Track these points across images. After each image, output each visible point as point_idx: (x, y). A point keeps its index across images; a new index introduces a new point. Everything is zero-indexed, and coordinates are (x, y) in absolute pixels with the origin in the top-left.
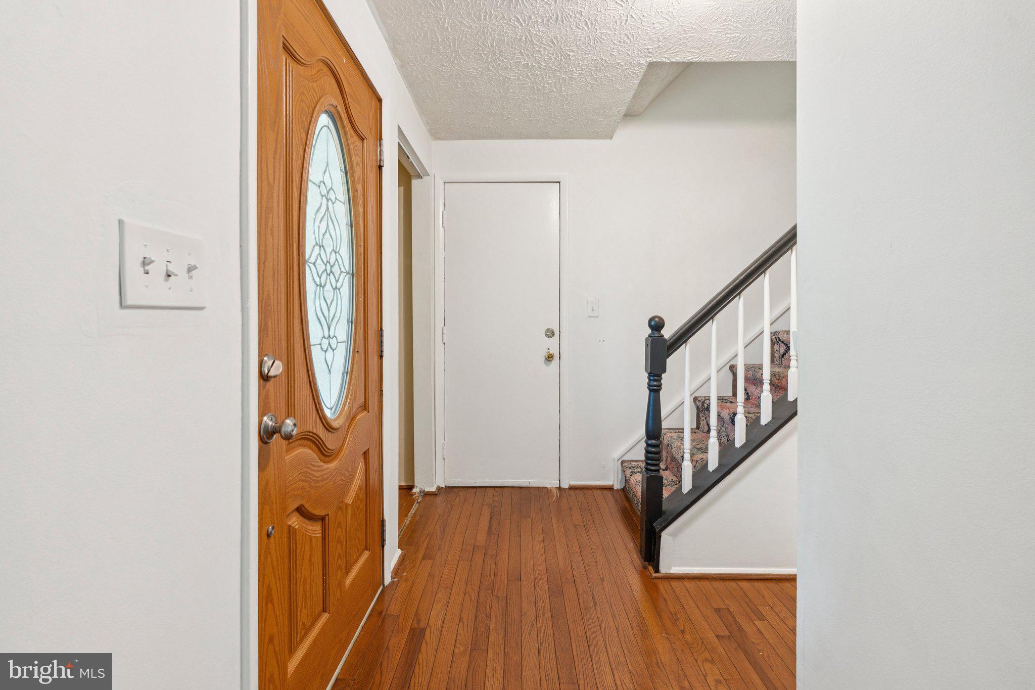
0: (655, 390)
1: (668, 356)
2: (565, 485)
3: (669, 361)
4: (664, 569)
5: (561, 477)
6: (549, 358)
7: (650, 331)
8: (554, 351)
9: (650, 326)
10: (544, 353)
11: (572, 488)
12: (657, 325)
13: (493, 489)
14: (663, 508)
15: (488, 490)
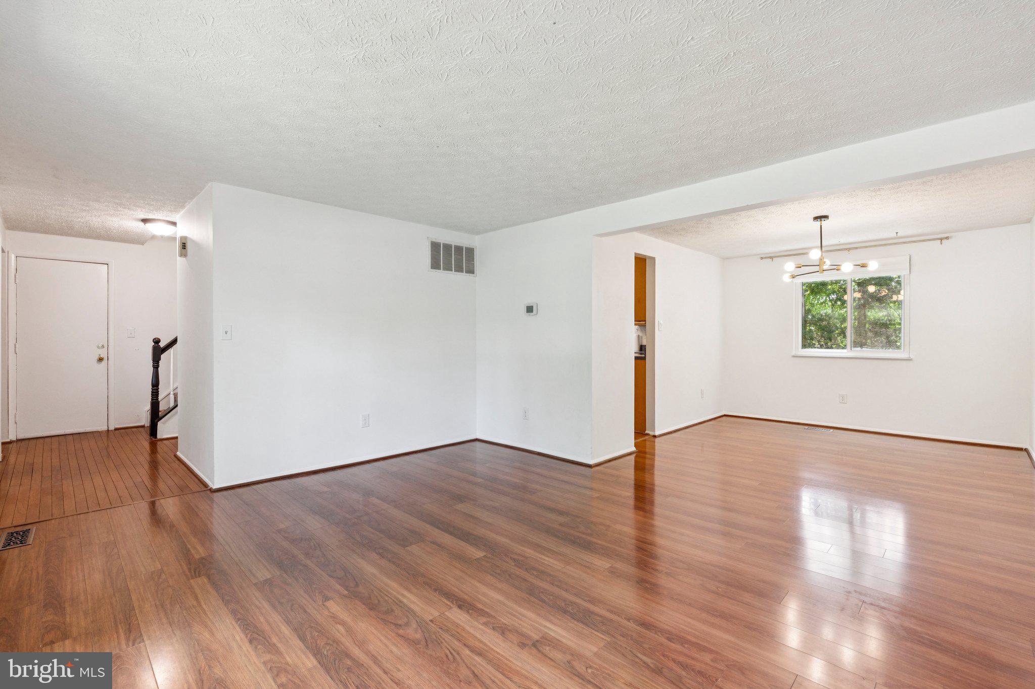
0: (156, 366)
1: (162, 354)
2: (112, 428)
3: (162, 356)
4: (159, 436)
5: (109, 425)
6: (101, 360)
7: (154, 344)
8: (104, 355)
9: (154, 342)
10: (97, 357)
11: (116, 429)
12: (157, 341)
13: (71, 436)
14: (160, 410)
15: (67, 437)
